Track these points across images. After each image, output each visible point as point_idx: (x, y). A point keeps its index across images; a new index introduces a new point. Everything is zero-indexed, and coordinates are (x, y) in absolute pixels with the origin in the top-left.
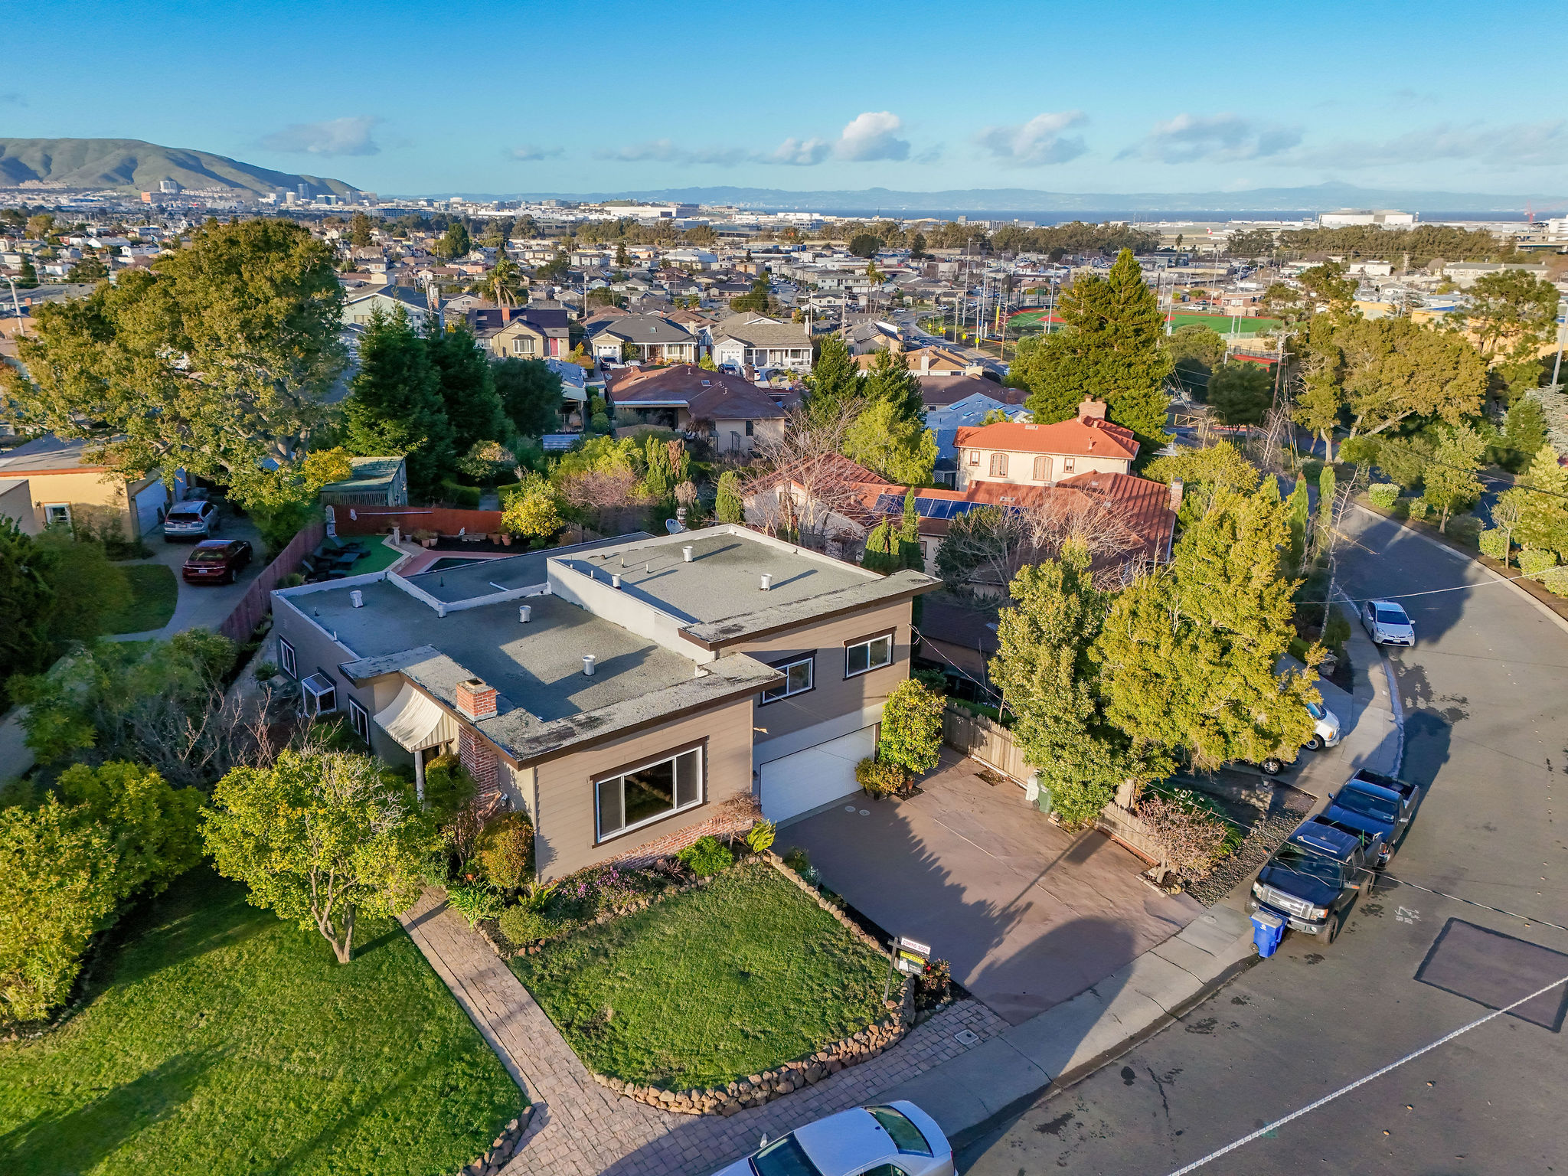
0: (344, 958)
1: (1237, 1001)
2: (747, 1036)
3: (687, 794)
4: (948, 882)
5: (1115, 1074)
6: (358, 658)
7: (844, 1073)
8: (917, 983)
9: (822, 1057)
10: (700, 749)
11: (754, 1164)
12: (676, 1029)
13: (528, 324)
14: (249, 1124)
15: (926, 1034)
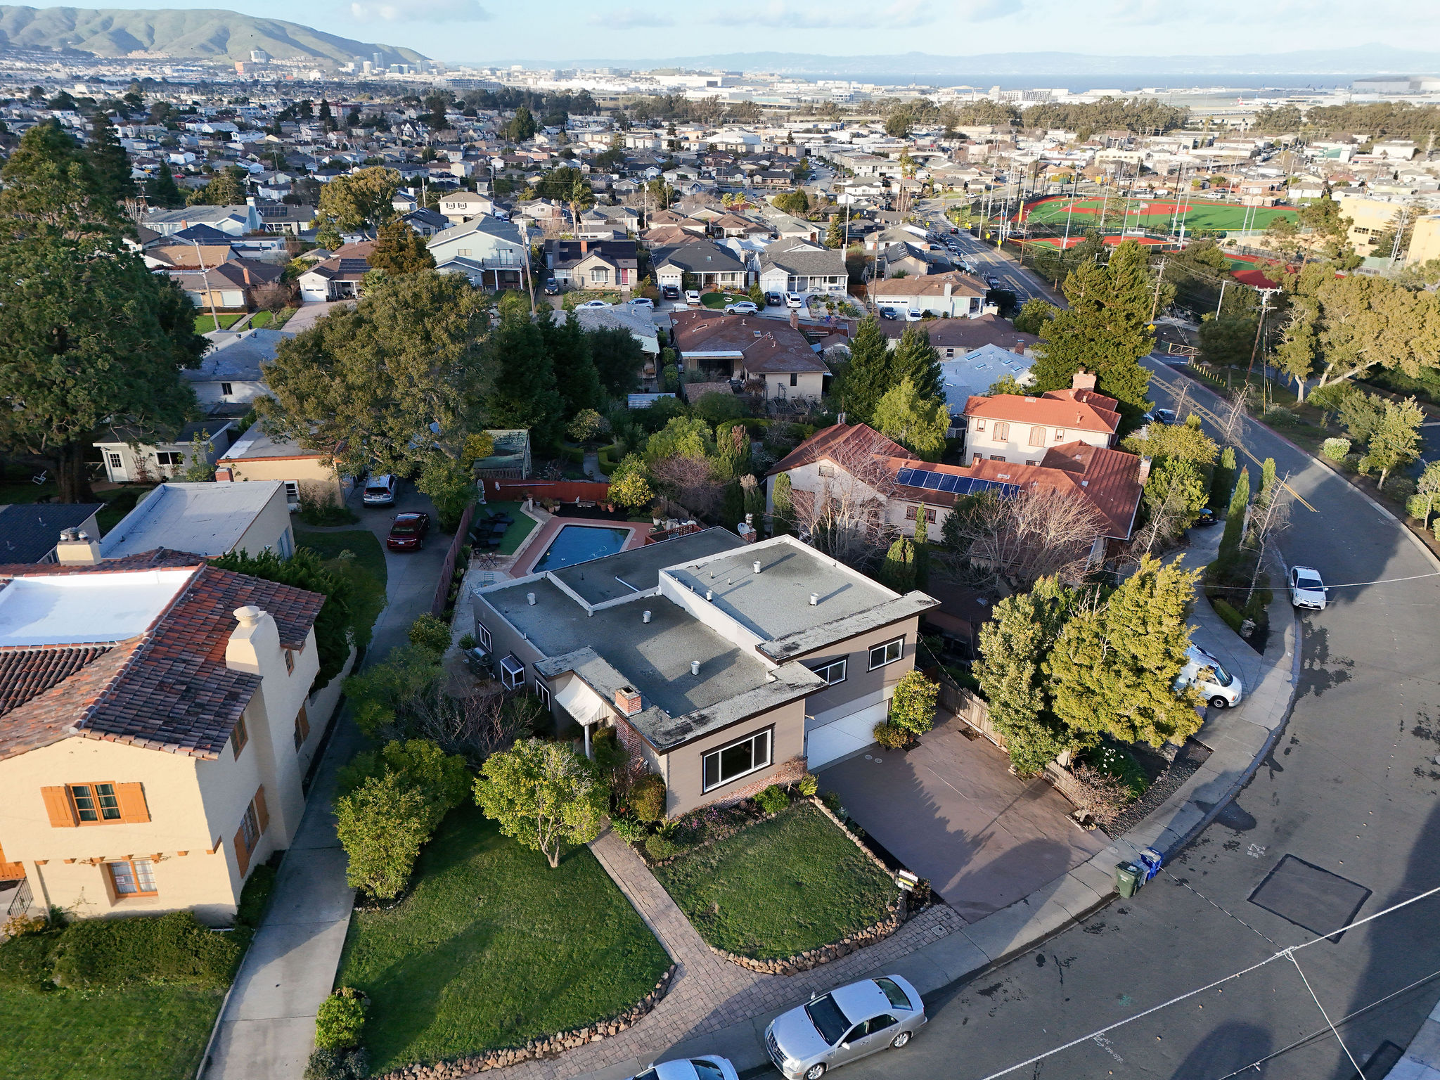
0: (554, 864)
1: (1122, 911)
2: (801, 926)
3: (760, 758)
4: (937, 815)
5: (1032, 958)
6: (545, 657)
7: (860, 951)
8: (909, 895)
9: (847, 941)
10: (769, 732)
11: (808, 1009)
12: (758, 919)
13: (601, 256)
14: (519, 968)
15: (913, 926)
